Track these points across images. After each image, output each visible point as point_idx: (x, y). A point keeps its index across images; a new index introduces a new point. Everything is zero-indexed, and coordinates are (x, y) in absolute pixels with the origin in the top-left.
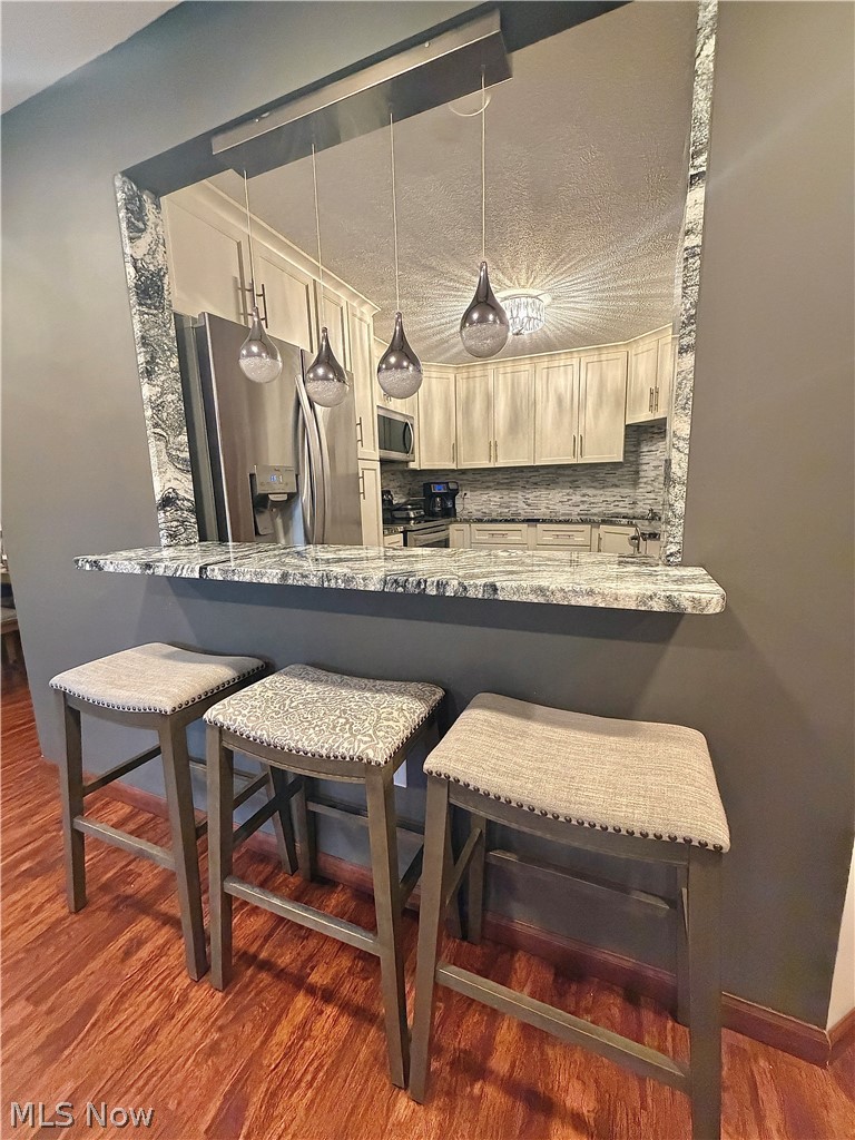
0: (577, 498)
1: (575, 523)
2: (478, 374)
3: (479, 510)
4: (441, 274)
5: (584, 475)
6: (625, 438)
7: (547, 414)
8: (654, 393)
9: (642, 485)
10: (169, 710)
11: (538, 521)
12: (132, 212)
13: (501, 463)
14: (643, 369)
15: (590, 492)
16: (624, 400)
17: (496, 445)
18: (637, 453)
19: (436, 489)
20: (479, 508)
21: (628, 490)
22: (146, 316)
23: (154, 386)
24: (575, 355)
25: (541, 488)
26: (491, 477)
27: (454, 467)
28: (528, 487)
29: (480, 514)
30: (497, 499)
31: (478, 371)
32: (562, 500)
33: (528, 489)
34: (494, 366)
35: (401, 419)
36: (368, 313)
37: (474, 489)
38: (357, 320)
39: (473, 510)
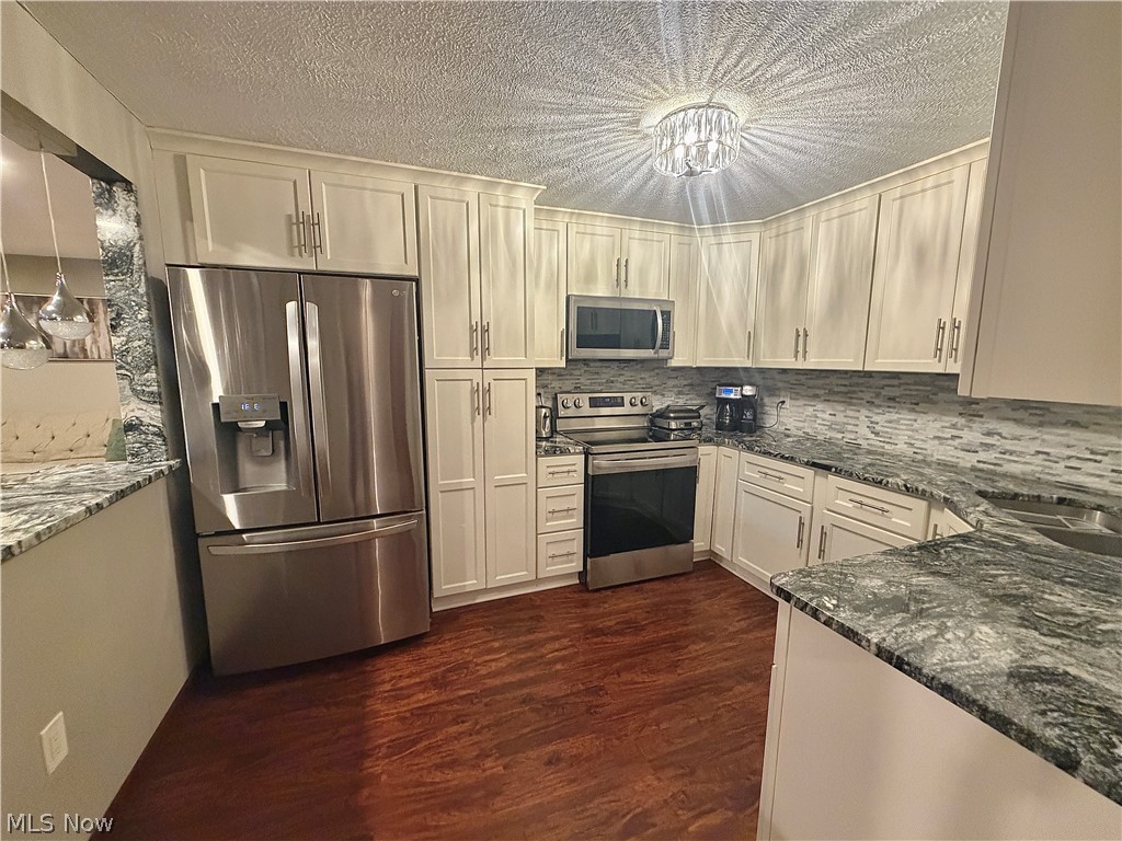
3: (799, 428)
17: (806, 335)
22: (112, 283)
23: (118, 337)
25: (902, 408)
26: (820, 382)
27: (748, 364)
28: (877, 401)
29: (800, 433)
30: (827, 416)
31: (792, 223)
32: (940, 435)
33: (879, 406)
34: (813, 212)
35: (646, 307)
36: (524, 197)
37: (796, 396)
38: (500, 210)
39: (792, 428)
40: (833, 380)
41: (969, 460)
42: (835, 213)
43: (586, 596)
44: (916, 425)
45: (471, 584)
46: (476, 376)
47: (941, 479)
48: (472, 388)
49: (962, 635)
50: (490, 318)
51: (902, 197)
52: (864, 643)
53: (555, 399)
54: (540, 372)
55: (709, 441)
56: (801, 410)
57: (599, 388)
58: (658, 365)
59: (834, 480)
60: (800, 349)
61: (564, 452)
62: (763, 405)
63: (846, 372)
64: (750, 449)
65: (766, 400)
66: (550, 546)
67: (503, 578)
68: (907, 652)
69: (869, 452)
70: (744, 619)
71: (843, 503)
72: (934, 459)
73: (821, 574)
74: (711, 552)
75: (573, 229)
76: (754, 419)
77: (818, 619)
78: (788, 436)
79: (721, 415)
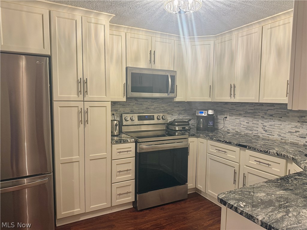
1: (272, 155)
2: (227, 39)
3: (233, 130)
17: (235, 87)
20: (234, 128)
25: (275, 119)
26: (241, 108)
27: (210, 100)
28: (265, 117)
29: (234, 131)
30: (245, 124)
31: (227, 37)
32: (291, 131)
33: (266, 118)
34: (236, 33)
35: (163, 73)
36: (104, 19)
37: (232, 114)
38: (92, 24)
39: (231, 130)
41: (302, 142)
42: (245, 33)
43: (137, 213)
44: (281, 127)
45: (77, 210)
46: (81, 105)
47: (291, 150)
48: (78, 111)
49: (295, 214)
50: (87, 76)
51: (271, 28)
52: (256, 221)
53: (121, 116)
54: (114, 103)
55: (193, 135)
56: (234, 121)
57: (143, 111)
58: (170, 101)
59: (248, 152)
60: (232, 93)
61: (125, 142)
62: (217, 119)
63: (252, 103)
64: (211, 139)
65: (219, 117)
66: (118, 189)
67: (94, 207)
68: (273, 223)
69: (263, 139)
70: (211, 220)
71: (253, 163)
72: (289, 142)
73: (240, 192)
74: (196, 189)
75: (129, 36)
76: (213, 126)
77: (237, 212)
78: (229, 133)
79: (198, 123)
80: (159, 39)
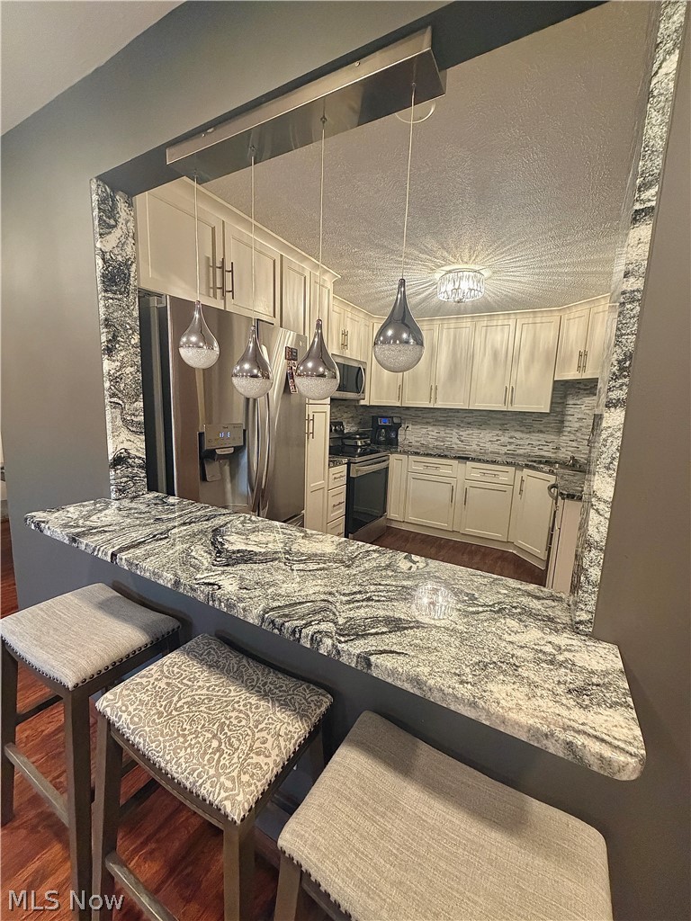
0: (504, 439)
1: (500, 464)
3: (418, 442)
4: (392, 252)
5: (512, 420)
6: (553, 390)
7: (483, 365)
8: (583, 355)
9: (566, 434)
10: (70, 685)
11: (467, 459)
12: (104, 211)
13: (439, 405)
14: (574, 332)
15: (518, 435)
16: (555, 356)
17: (436, 389)
18: (564, 405)
19: (381, 422)
20: (419, 439)
21: (553, 437)
22: (111, 301)
23: (114, 361)
24: (513, 316)
25: (474, 428)
26: (431, 415)
27: (399, 405)
28: (462, 425)
29: (418, 444)
30: (435, 434)
31: (425, 326)
32: (492, 440)
33: (463, 427)
34: (439, 322)
35: (355, 364)
37: (415, 423)
38: (319, 286)
39: (413, 441)
40: (438, 414)
41: (504, 450)
42: (452, 326)
44: (481, 436)
51: (486, 326)
56: (419, 431)
58: (353, 403)
59: (470, 464)
60: (433, 396)
61: (340, 463)
80: (350, 315)
